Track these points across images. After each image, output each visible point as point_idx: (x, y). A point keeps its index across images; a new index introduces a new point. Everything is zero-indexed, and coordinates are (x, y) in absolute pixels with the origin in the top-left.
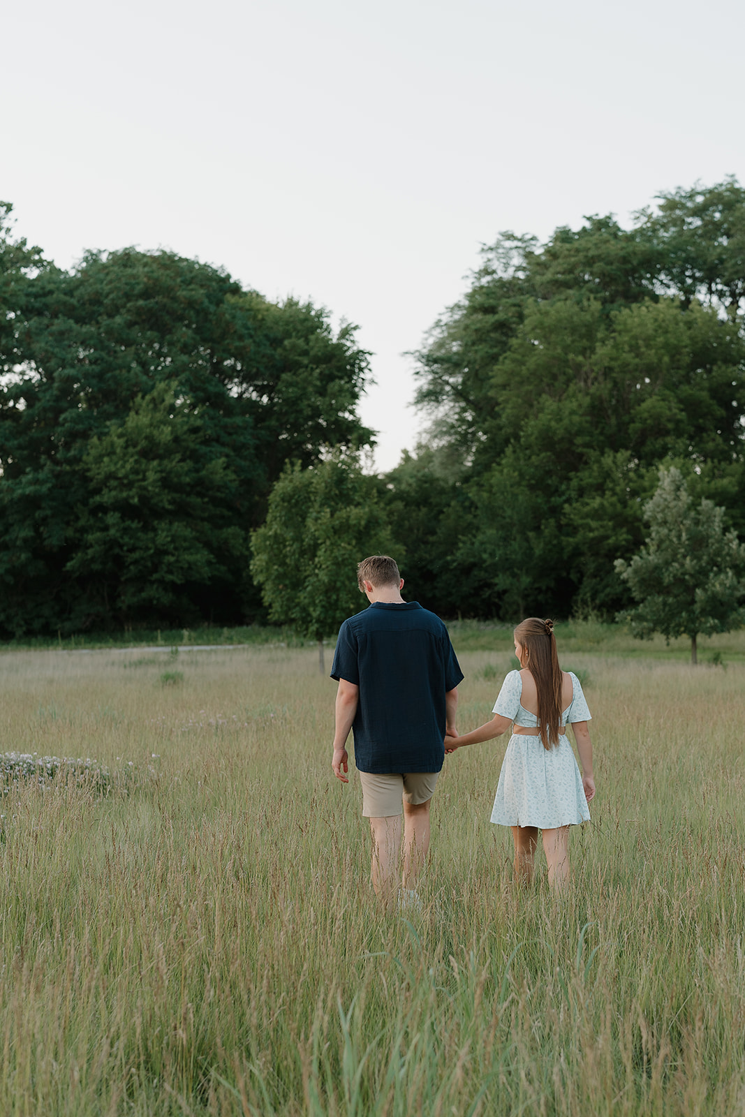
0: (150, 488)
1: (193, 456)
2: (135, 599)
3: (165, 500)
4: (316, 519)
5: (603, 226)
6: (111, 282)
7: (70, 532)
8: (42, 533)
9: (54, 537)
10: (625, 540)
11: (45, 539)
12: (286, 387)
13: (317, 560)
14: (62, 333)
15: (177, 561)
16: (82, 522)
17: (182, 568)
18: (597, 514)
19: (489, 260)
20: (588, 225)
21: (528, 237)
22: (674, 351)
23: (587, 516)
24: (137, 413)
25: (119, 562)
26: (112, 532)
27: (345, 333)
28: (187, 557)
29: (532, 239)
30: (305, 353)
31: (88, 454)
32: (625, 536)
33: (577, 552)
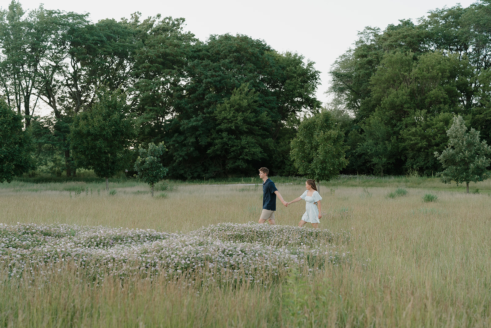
0: (239, 123)
1: (255, 111)
2: (233, 166)
3: (244, 128)
4: (318, 135)
5: (407, 23)
6: (223, 46)
7: (209, 140)
8: (199, 140)
9: (203, 142)
10: (425, 144)
11: (200, 142)
12: (288, 85)
13: (318, 151)
14: (206, 65)
15: (249, 151)
16: (213, 136)
17: (251, 154)
18: (414, 134)
19: (361, 38)
20: (401, 23)
21: (377, 28)
22: (443, 71)
23: (410, 135)
24: (234, 95)
25: (227, 151)
26: (225, 139)
27: (310, 65)
28: (253, 150)
29: (378, 29)
30: (295, 72)
31: (216, 110)
32: (425, 143)
33: (405, 149)
